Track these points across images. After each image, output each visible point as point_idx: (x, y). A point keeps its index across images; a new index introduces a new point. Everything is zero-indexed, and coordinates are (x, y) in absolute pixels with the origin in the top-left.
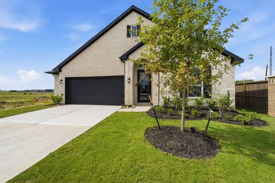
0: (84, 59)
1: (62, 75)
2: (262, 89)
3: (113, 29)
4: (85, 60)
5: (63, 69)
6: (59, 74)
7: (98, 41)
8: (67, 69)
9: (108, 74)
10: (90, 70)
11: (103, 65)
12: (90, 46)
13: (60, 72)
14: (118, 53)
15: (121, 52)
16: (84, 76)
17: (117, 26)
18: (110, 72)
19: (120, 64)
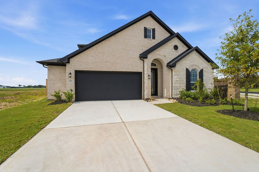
0: (100, 52)
1: (71, 68)
2: (222, 85)
3: (131, 27)
4: (102, 54)
5: (72, 60)
6: (65, 65)
7: (116, 36)
8: (78, 61)
9: (127, 70)
10: (108, 64)
11: (121, 60)
12: (107, 40)
13: (67, 64)
14: (137, 51)
15: (139, 50)
16: (100, 70)
17: (134, 25)
18: (129, 68)
19: (139, 61)
